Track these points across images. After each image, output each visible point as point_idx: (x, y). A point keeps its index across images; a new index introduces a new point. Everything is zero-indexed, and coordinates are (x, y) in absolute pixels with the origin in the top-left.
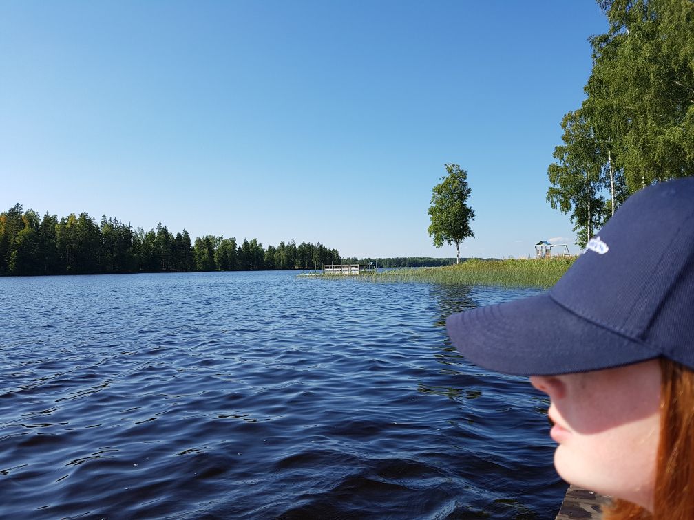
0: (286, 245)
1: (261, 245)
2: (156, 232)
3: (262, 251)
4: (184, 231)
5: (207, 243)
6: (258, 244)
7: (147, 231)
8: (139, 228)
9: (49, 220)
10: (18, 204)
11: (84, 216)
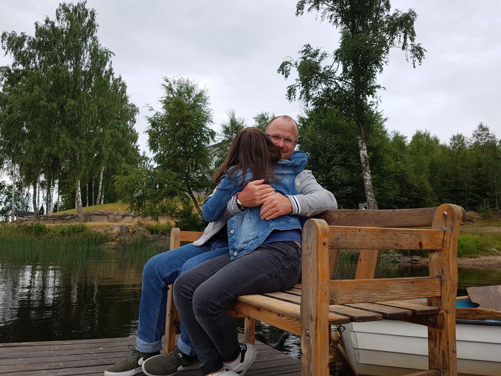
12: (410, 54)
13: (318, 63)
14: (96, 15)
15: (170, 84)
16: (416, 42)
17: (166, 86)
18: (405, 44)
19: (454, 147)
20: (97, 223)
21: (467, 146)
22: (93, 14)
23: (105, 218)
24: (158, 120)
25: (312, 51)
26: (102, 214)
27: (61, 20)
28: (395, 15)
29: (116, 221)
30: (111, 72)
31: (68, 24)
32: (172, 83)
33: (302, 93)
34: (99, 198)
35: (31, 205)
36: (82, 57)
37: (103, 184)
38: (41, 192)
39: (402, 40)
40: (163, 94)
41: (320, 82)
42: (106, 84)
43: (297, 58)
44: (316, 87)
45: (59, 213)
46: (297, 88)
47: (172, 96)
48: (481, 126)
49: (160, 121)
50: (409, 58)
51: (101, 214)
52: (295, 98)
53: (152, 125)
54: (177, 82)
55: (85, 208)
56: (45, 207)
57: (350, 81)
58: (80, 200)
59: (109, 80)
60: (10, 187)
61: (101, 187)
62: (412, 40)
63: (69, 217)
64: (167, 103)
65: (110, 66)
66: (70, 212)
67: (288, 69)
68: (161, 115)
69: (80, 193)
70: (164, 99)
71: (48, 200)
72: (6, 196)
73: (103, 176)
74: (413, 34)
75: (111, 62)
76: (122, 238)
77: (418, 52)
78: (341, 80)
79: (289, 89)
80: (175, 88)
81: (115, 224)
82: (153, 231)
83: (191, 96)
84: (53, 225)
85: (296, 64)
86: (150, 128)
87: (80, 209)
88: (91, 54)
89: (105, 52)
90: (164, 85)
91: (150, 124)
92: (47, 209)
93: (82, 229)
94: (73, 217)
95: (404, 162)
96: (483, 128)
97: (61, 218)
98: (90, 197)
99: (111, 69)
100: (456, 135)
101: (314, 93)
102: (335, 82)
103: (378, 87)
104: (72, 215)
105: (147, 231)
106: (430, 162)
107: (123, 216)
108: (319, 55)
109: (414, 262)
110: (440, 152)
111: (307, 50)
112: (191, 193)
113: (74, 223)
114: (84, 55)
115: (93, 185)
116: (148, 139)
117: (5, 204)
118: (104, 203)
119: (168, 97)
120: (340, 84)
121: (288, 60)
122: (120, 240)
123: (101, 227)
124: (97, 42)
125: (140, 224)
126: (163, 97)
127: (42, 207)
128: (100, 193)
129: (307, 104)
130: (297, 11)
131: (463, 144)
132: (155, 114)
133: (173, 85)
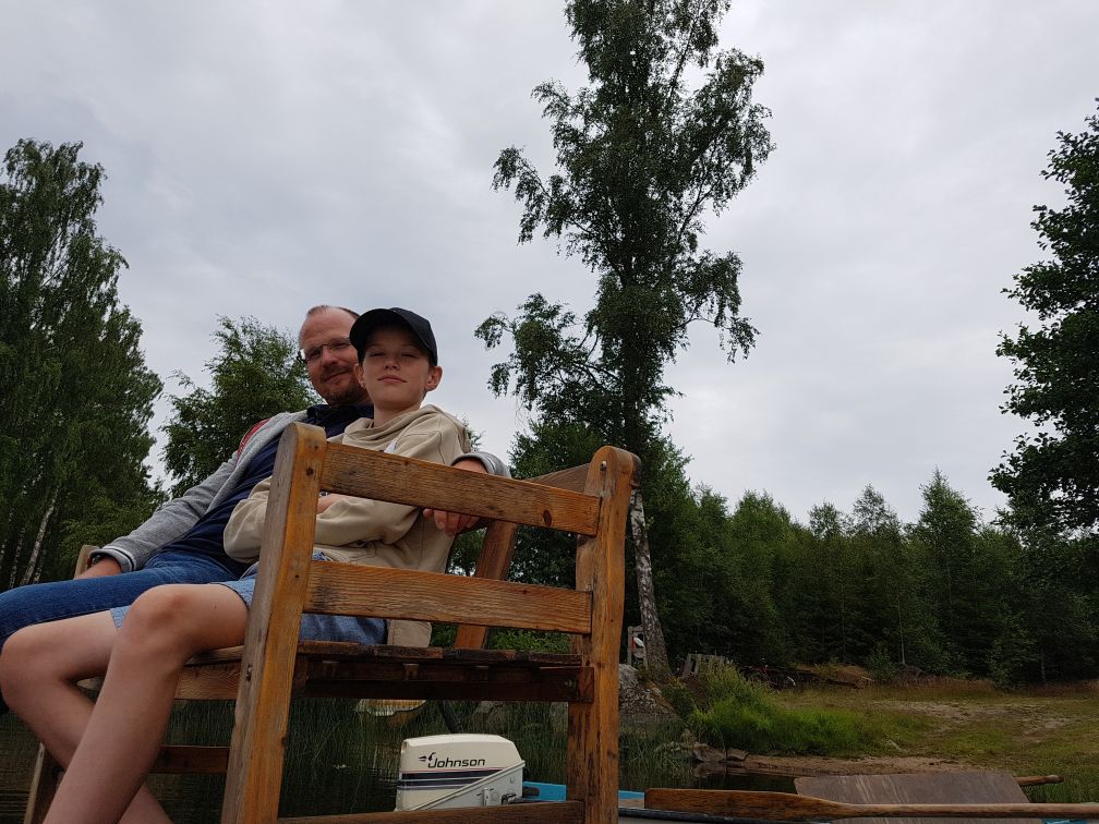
12: (728, 335)
13: (556, 331)
14: (102, 179)
15: (236, 334)
16: (741, 315)
17: (226, 337)
18: (721, 315)
19: (819, 531)
21: (844, 530)
22: (96, 175)
24: (198, 406)
25: (546, 308)
27: (16, 172)
28: (703, 259)
30: (110, 297)
31: (30, 183)
32: (240, 330)
33: (521, 381)
36: (49, 256)
37: (42, 548)
39: (716, 308)
40: (218, 351)
41: (556, 367)
42: (94, 319)
43: (517, 316)
44: (549, 374)
46: (511, 372)
47: (237, 358)
48: (869, 494)
49: (202, 407)
50: (725, 343)
52: (506, 388)
53: (182, 414)
54: (250, 330)
57: (616, 373)
59: (103, 313)
61: (36, 554)
62: (735, 310)
64: (224, 373)
65: (113, 285)
67: (497, 333)
68: (206, 396)
70: (218, 363)
73: (47, 529)
74: (737, 300)
75: (117, 278)
77: (743, 333)
78: (598, 369)
79: (495, 370)
80: (245, 340)
85: (514, 327)
86: (177, 421)
88: (72, 252)
89: (106, 256)
90: (222, 335)
91: (178, 412)
95: (721, 551)
96: (873, 498)
99: (113, 292)
100: (821, 506)
101: (546, 387)
102: (587, 371)
103: (669, 391)
106: (773, 556)
108: (559, 317)
109: (732, 762)
110: (792, 537)
111: (536, 303)
114: (54, 253)
115: (19, 548)
116: (167, 443)
119: (228, 360)
120: (597, 376)
121: (499, 317)
124: (92, 232)
126: (216, 359)
128: (32, 569)
129: (530, 406)
130: (523, 232)
131: (836, 527)
132: (193, 392)
133: (241, 335)
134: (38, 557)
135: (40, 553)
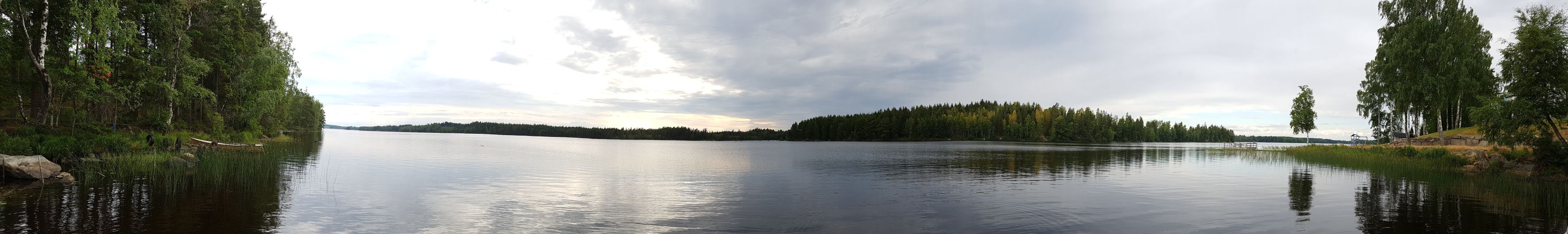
0: (1201, 126)
1: (1185, 126)
2: (1125, 118)
3: (1185, 129)
4: (1140, 117)
5: (1153, 124)
6: (1183, 125)
7: (1120, 117)
8: (1115, 116)
9: (1071, 112)
10: (1057, 103)
11: (1088, 109)
15: (1523, 14)
20: (1457, 147)
23: (1463, 142)
24: (1511, 50)
26: (1461, 138)
29: (1473, 144)
32: (1525, 12)
34: (1457, 120)
35: (1403, 127)
37: (1460, 108)
38: (1411, 117)
40: (1516, 25)
45: (1425, 137)
47: (1525, 25)
49: (1513, 51)
51: (1459, 138)
53: (1506, 56)
54: (1530, 10)
55: (1445, 132)
56: (1414, 128)
58: (1441, 126)
60: (1389, 115)
61: (1458, 111)
63: (1433, 140)
64: (1520, 33)
66: (1434, 135)
68: (1514, 45)
69: (1440, 121)
70: (1517, 30)
71: (1416, 123)
72: (1387, 121)
73: (1460, 101)
76: (1479, 162)
80: (1528, 17)
81: (1472, 148)
82: (1508, 157)
83: (1547, 20)
84: (1420, 147)
86: (1503, 59)
87: (1441, 134)
90: (1517, 17)
91: (1503, 55)
92: (1416, 130)
93: (1444, 152)
94: (1436, 140)
97: (1427, 141)
98: (1450, 119)
104: (1435, 138)
105: (1503, 157)
107: (1480, 140)
112: (1549, 120)
113: (1437, 147)
115: (1452, 109)
116: (1502, 70)
117: (1386, 127)
118: (1461, 127)
119: (1521, 28)
122: (1477, 164)
123: (1459, 150)
125: (1496, 149)
126: (1515, 29)
127: (1412, 128)
128: (1458, 116)
132: (1508, 45)
133: (1526, 14)
134: (1460, 112)
135: (1460, 110)
